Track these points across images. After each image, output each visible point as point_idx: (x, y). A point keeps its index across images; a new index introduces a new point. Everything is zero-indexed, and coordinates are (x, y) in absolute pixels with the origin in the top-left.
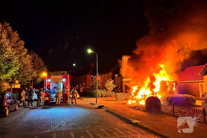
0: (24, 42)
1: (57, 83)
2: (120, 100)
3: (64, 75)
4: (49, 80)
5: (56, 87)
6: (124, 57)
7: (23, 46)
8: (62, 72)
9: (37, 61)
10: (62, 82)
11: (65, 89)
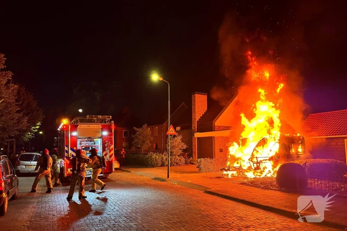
0: (4, 57)
1: (90, 139)
2: (206, 172)
3: (105, 122)
4: (75, 134)
5: (89, 148)
6: (196, 95)
7: (4, 65)
8: (100, 117)
9: (24, 99)
10: (102, 137)
11: (108, 151)
